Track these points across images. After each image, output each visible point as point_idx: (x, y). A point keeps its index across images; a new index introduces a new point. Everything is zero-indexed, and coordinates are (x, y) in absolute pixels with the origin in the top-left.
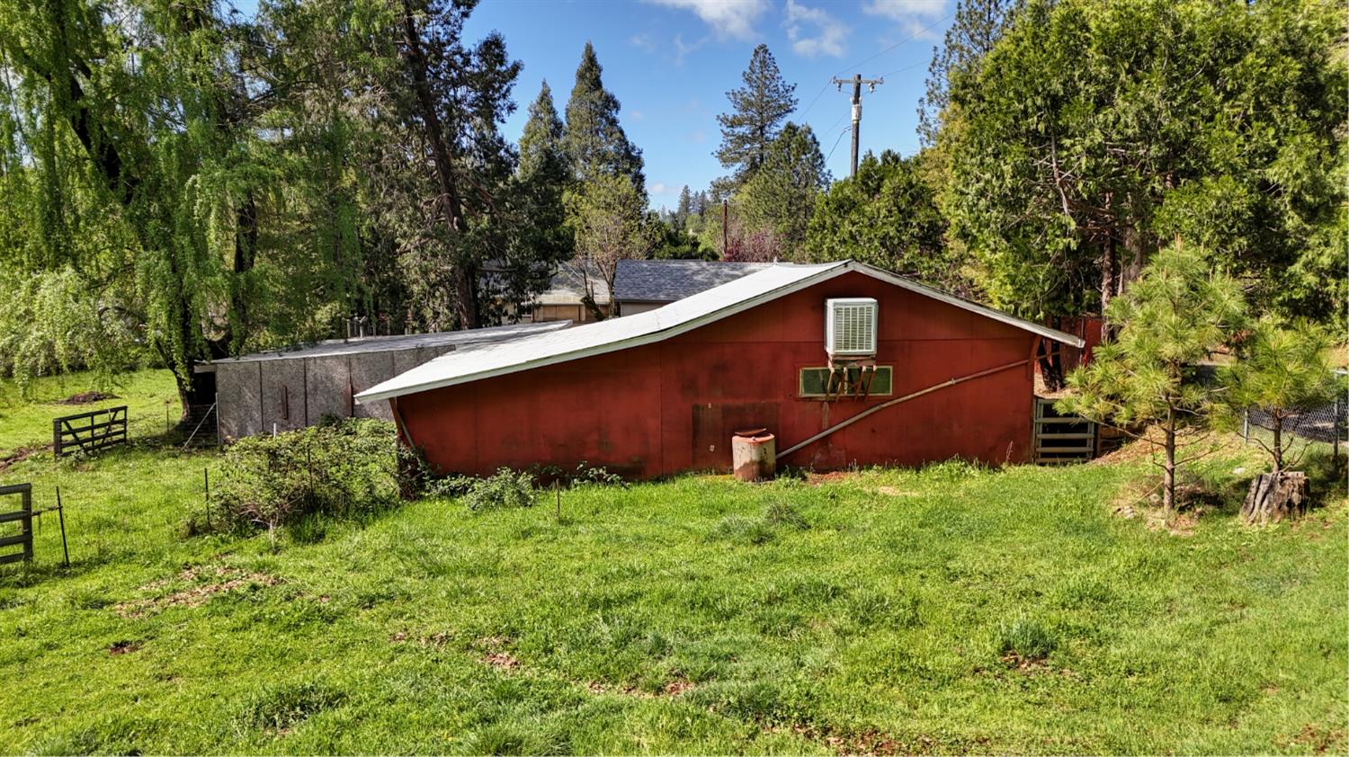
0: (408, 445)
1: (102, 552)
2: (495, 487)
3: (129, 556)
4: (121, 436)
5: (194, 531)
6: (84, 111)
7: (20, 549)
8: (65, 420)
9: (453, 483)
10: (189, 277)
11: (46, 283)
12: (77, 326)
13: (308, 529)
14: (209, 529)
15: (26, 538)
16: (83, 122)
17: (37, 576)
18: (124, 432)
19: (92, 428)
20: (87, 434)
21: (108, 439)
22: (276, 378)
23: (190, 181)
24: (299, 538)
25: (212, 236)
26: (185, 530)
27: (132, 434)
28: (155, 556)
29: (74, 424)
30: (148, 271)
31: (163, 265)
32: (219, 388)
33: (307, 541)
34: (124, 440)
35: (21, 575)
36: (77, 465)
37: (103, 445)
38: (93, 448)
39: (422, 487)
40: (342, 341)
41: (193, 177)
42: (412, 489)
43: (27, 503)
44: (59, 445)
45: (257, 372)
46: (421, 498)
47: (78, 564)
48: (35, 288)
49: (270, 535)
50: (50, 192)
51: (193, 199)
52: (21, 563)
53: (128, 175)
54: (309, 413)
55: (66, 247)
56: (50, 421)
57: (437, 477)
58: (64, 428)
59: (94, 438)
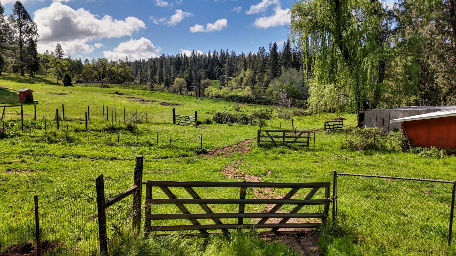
0: (405, 136)
1: (322, 148)
2: (429, 152)
3: (327, 150)
4: (341, 128)
5: (342, 148)
6: (341, 43)
7: (306, 144)
8: (328, 122)
9: (418, 149)
10: (361, 86)
11: (327, 87)
12: (333, 99)
13: (369, 152)
14: (346, 148)
15: (308, 143)
16: (341, 45)
17: (308, 150)
18: (342, 127)
19: (334, 125)
20: (332, 127)
21: (338, 129)
22: (381, 116)
23: (364, 60)
24: (366, 154)
25: (368, 75)
26: (340, 147)
27: (344, 128)
28: (332, 151)
29: (330, 124)
30: (350, 85)
31: (355, 83)
32: (365, 117)
33: (368, 155)
34: (342, 129)
35: (305, 149)
36: (329, 133)
37: (336, 130)
38: (333, 130)
39: (408, 149)
40: (408, 107)
41: (365, 58)
42: (405, 149)
43: (309, 135)
44: (325, 129)
45: (376, 114)
46: (407, 152)
47: (317, 150)
48: (325, 87)
49: (359, 152)
50: (331, 64)
51: (364, 64)
52: (306, 147)
53: (350, 59)
54: (390, 127)
55: (333, 78)
56: (324, 122)
57: (413, 147)
58: (327, 124)
59: (334, 128)
